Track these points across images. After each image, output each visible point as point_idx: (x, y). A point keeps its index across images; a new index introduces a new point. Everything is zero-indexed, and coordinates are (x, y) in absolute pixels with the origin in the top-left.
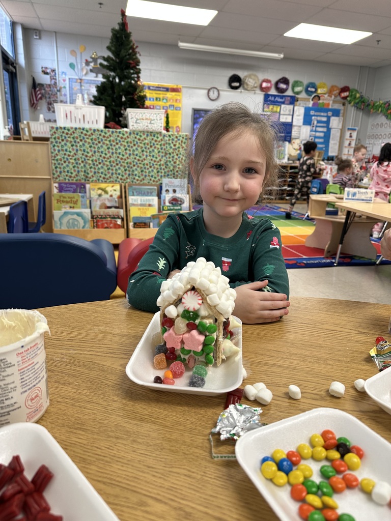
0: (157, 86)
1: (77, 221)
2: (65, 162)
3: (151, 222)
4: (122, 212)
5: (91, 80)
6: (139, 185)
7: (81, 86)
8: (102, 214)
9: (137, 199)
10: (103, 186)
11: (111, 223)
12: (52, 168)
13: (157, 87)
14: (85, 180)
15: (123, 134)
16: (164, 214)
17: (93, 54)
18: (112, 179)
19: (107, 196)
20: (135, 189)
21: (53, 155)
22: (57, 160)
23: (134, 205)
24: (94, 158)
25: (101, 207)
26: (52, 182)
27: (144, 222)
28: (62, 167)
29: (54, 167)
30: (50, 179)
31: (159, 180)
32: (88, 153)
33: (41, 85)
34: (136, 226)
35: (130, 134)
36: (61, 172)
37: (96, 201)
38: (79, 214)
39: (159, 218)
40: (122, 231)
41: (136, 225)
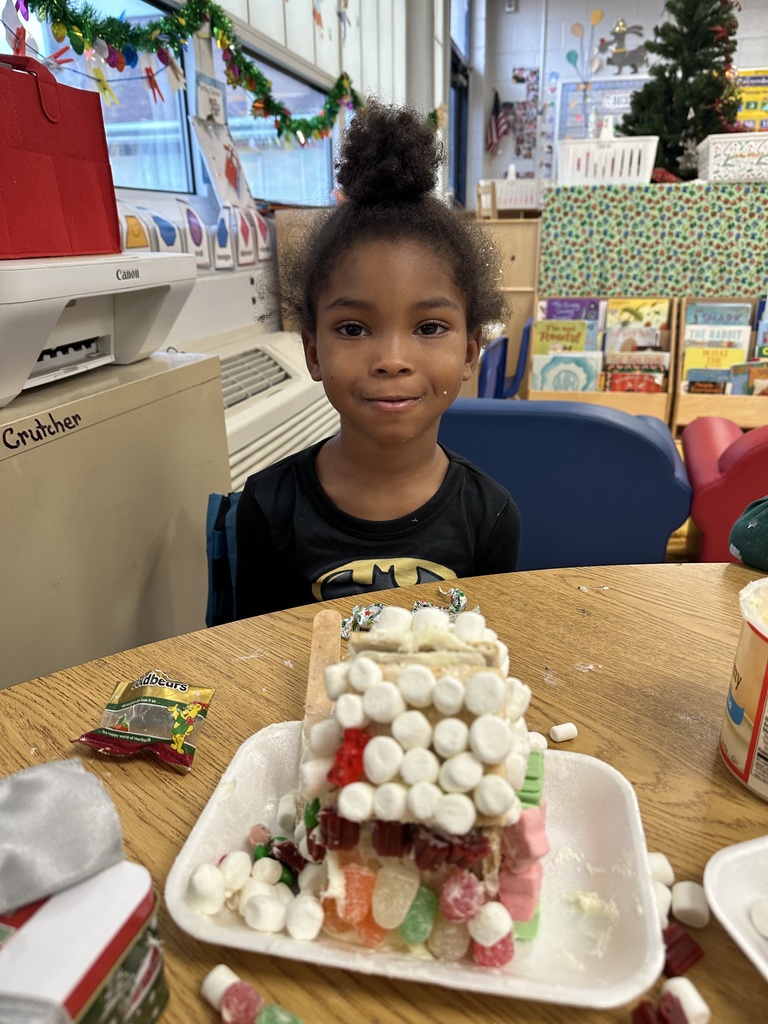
0: (753, 75)
1: (575, 375)
2: (565, 257)
3: (730, 381)
4: (666, 359)
5: (606, 82)
6: (711, 300)
7: (585, 97)
8: (625, 361)
9: (704, 331)
10: (634, 303)
11: (641, 379)
12: (539, 269)
13: (754, 78)
14: (599, 293)
15: (692, 193)
16: (762, 364)
17: (618, 25)
18: (653, 290)
19: (640, 325)
20: (700, 310)
21: (545, 244)
22: (550, 255)
23: (694, 343)
24: (623, 247)
25: (624, 348)
26: (536, 299)
27: (713, 380)
28: (558, 268)
29: (542, 268)
30: (533, 292)
31: (759, 288)
32: (612, 237)
33: (509, 106)
34: (693, 389)
35: (708, 190)
36: (554, 279)
37: (617, 335)
38: (579, 362)
39: (749, 372)
40: (662, 399)
41: (695, 387)
